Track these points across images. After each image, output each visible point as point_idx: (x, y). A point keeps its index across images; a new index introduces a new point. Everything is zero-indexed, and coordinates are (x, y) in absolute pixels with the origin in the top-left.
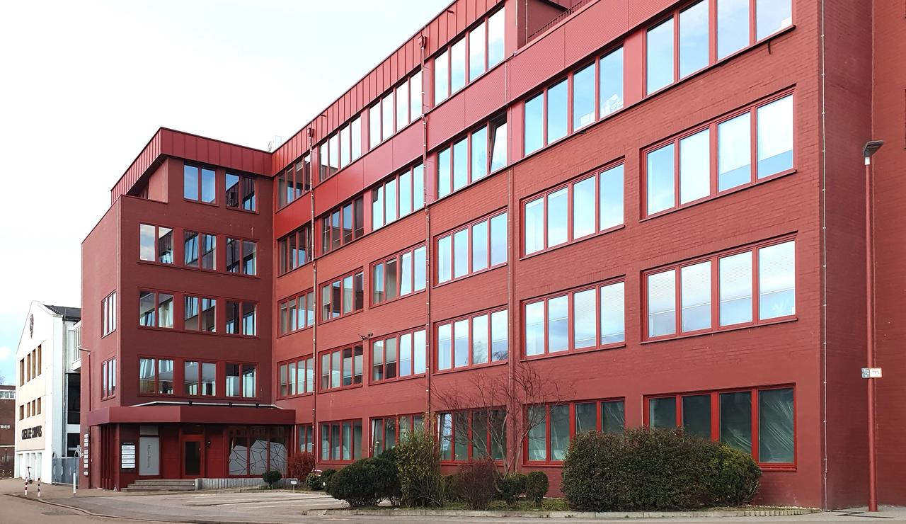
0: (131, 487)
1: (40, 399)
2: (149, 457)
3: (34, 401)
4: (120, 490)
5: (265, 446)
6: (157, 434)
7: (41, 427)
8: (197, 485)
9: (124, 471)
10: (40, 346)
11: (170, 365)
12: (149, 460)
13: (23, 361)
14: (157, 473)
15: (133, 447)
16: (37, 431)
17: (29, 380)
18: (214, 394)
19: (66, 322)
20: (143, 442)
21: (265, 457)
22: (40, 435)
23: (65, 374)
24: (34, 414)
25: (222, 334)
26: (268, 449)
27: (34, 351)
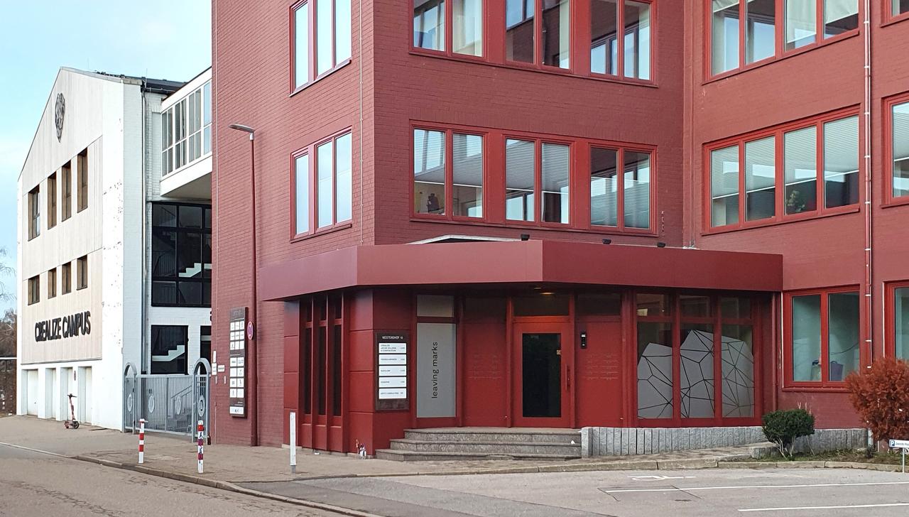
0: (400, 447)
1: (83, 259)
2: (436, 372)
3: (67, 266)
4: (374, 455)
5: (710, 345)
6: (450, 314)
7: (88, 314)
8: (585, 443)
9: (384, 406)
10: (83, 155)
11: (474, 146)
12: (435, 379)
13: (35, 191)
14: (449, 411)
15: (402, 347)
16: (78, 324)
17: (52, 223)
18: (565, 219)
19: (148, 95)
20: (425, 333)
21: (708, 374)
22: (87, 331)
23: (147, 202)
24: (67, 290)
25: (582, 75)
26: (716, 352)
27: (67, 166)
